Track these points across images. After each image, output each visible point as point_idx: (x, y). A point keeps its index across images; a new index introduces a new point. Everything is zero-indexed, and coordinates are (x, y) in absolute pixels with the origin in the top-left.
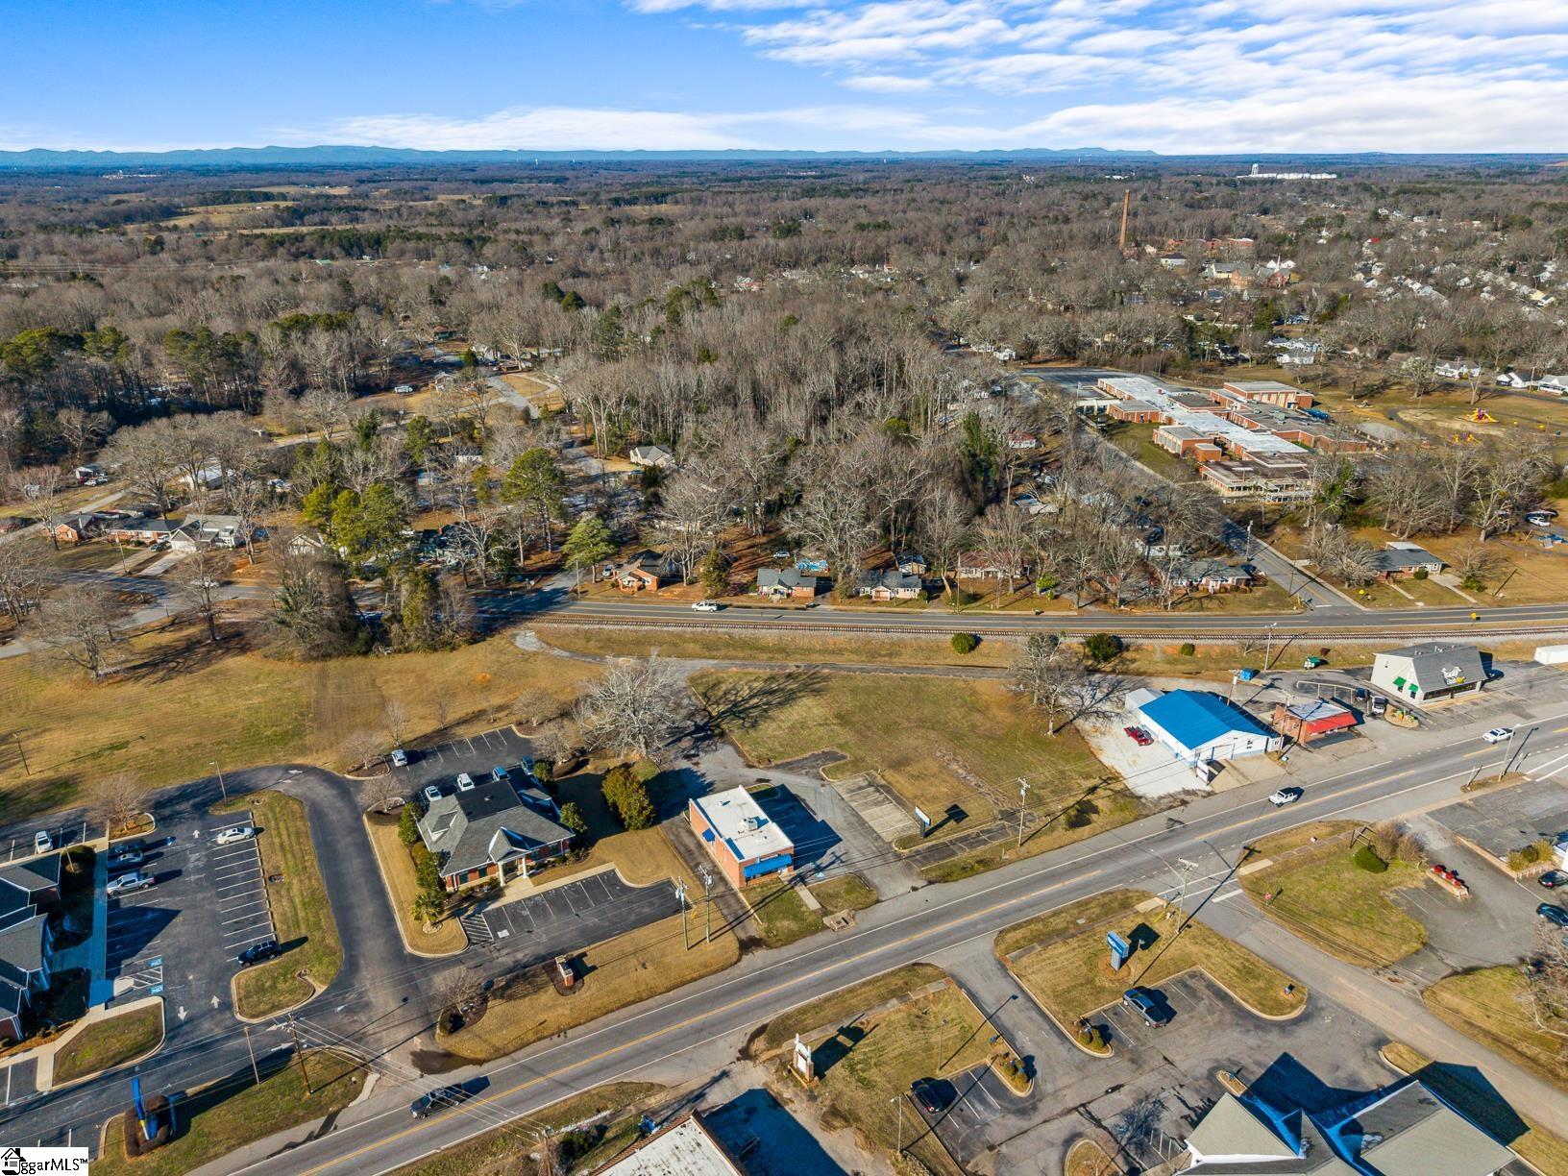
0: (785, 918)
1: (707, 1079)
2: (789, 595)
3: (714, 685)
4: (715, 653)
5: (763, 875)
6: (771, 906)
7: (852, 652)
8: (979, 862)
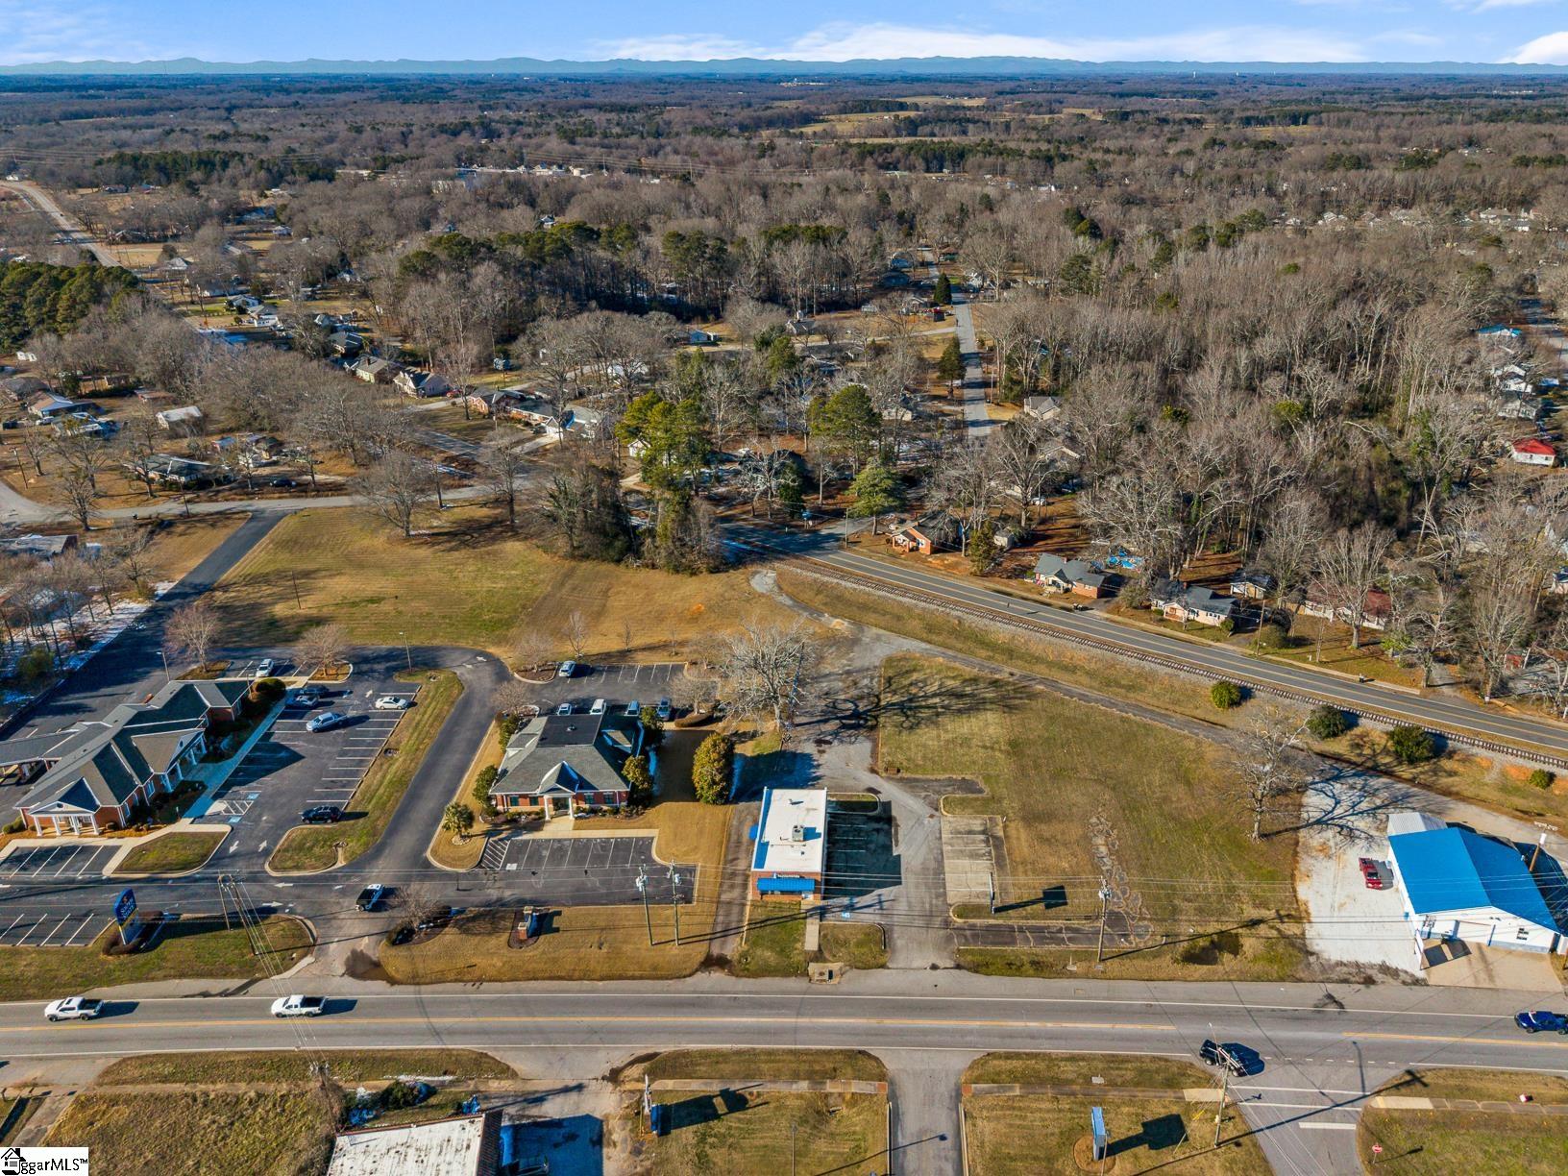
0: (771, 948)
1: (559, 1085)
2: (1067, 591)
3: (907, 672)
4: (934, 637)
5: (783, 892)
6: (768, 930)
7: (1087, 673)
8: (1033, 963)
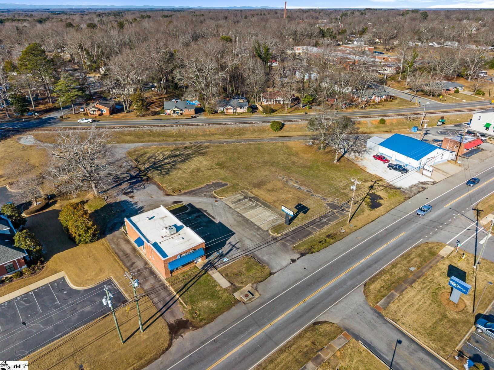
2: (181, 114)
3: (142, 155)
4: (142, 140)
5: (183, 266)
7: (219, 135)
8: (328, 236)
